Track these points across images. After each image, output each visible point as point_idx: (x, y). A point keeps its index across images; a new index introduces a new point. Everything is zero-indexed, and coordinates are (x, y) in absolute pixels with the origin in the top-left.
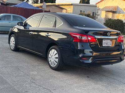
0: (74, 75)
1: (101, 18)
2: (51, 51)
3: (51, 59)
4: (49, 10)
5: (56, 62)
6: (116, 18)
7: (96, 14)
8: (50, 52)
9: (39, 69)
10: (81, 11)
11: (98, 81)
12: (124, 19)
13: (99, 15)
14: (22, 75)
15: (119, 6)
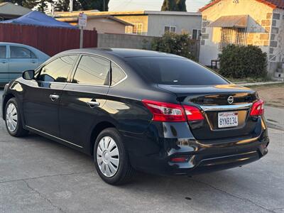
0: (156, 196)
1: (213, 43)
2: (102, 140)
3: (102, 159)
4: (94, 28)
5: (115, 167)
6: (246, 43)
7: (200, 35)
8: (100, 143)
9: (77, 183)
10: (167, 28)
11: (210, 207)
12: (263, 44)
13: (206, 37)
14: (36, 203)
15: (251, 15)
